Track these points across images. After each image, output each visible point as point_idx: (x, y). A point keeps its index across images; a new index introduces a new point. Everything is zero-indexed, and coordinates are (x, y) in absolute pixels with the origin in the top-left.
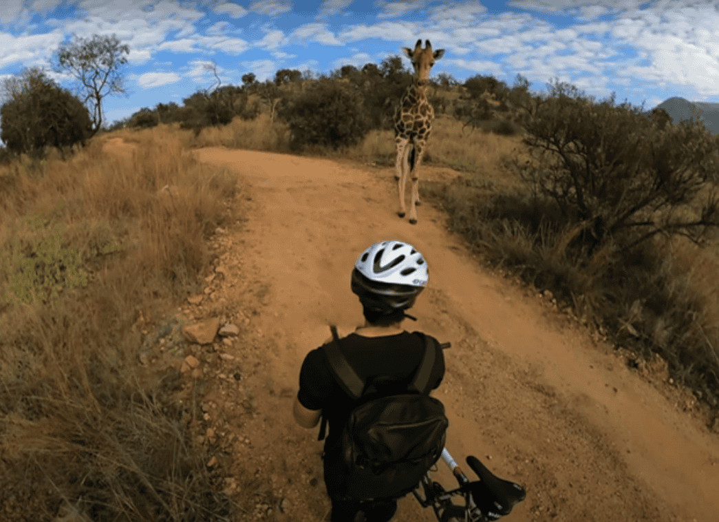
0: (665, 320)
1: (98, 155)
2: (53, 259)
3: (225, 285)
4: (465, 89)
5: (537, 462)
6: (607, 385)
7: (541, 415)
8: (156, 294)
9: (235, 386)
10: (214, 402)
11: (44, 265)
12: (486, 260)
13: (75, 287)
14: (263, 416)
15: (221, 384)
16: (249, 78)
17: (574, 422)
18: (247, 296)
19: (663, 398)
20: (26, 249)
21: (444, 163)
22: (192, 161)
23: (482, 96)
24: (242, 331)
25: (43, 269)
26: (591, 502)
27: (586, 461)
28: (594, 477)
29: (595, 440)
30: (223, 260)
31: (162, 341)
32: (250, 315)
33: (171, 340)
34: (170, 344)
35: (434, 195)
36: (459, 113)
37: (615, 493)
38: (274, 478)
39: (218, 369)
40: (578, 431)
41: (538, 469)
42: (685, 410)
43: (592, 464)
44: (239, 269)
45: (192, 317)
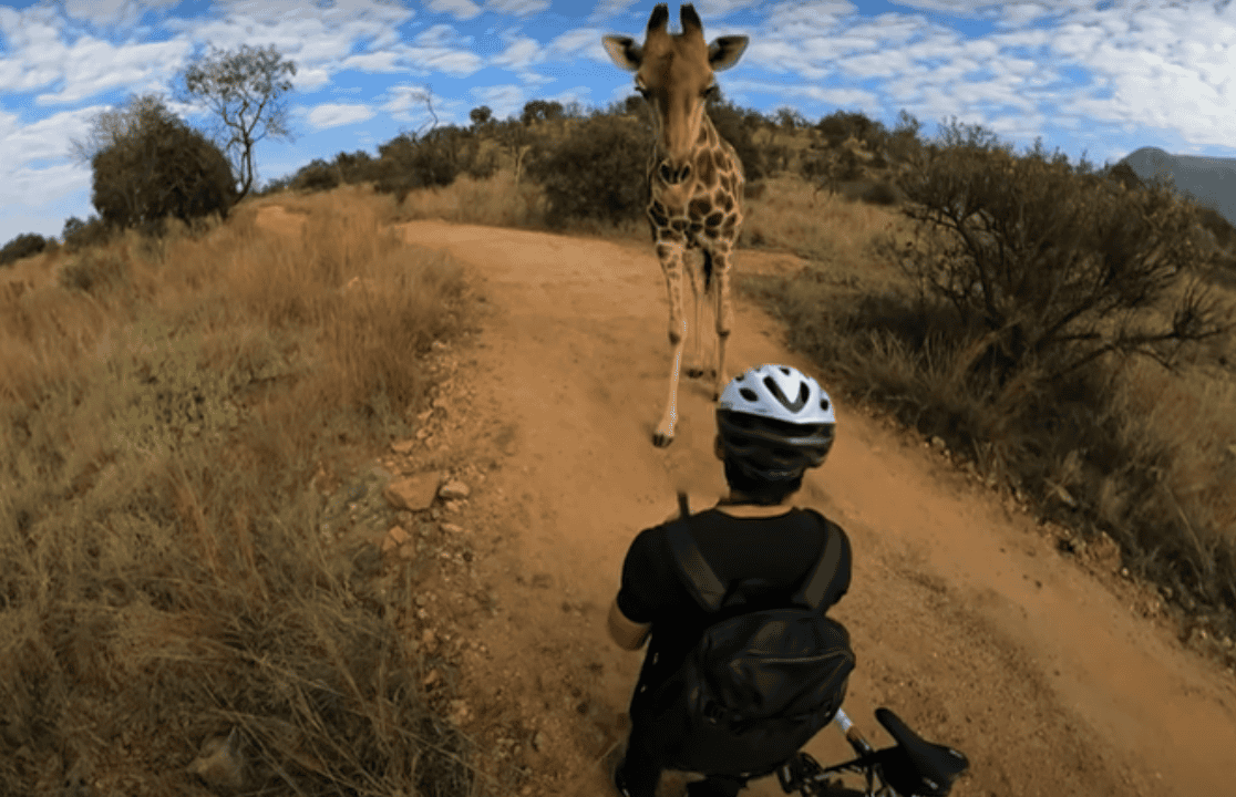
0: (1117, 480)
1: (248, 232)
2: (184, 385)
3: (447, 426)
4: (819, 133)
5: (917, 685)
6: (1025, 577)
7: (924, 618)
8: (343, 438)
9: (464, 570)
10: (433, 591)
11: (170, 395)
12: (845, 392)
13: (220, 428)
14: (507, 613)
15: (444, 566)
16: (481, 115)
17: (975, 629)
18: (483, 442)
19: (1112, 597)
20: (142, 370)
21: (784, 246)
22: (394, 242)
23: (846, 144)
24: (474, 492)
25: (170, 401)
26: (1000, 744)
27: (991, 686)
28: (1003, 708)
29: (1007, 656)
30: (445, 389)
31: (353, 506)
32: (485, 470)
33: (366, 505)
34: (365, 510)
35: (767, 295)
36: (809, 170)
37: (1036, 733)
38: (524, 703)
39: (438, 546)
40: (980, 642)
41: (919, 695)
42: (1145, 615)
43: (1001, 691)
44: (469, 403)
45: (397, 471)
